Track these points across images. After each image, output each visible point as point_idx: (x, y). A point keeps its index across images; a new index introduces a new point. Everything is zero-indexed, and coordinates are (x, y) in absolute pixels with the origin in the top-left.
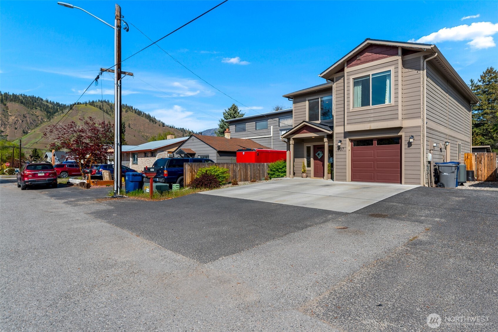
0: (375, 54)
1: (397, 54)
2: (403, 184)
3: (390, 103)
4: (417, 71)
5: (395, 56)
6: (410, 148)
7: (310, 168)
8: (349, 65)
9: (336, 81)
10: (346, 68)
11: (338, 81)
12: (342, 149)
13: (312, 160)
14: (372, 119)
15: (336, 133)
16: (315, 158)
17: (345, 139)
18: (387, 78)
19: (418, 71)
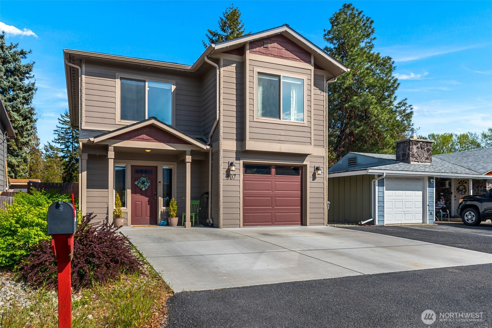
0: (286, 50)
1: (310, 63)
2: (308, 226)
3: (303, 122)
4: (320, 91)
5: (308, 63)
6: (315, 181)
7: (125, 208)
8: (252, 50)
9: (225, 66)
10: (248, 52)
11: (226, 67)
12: (234, 176)
13: (129, 192)
14: (282, 138)
15: (224, 151)
16: (135, 190)
17: (238, 162)
18: (292, 87)
19: (322, 92)
